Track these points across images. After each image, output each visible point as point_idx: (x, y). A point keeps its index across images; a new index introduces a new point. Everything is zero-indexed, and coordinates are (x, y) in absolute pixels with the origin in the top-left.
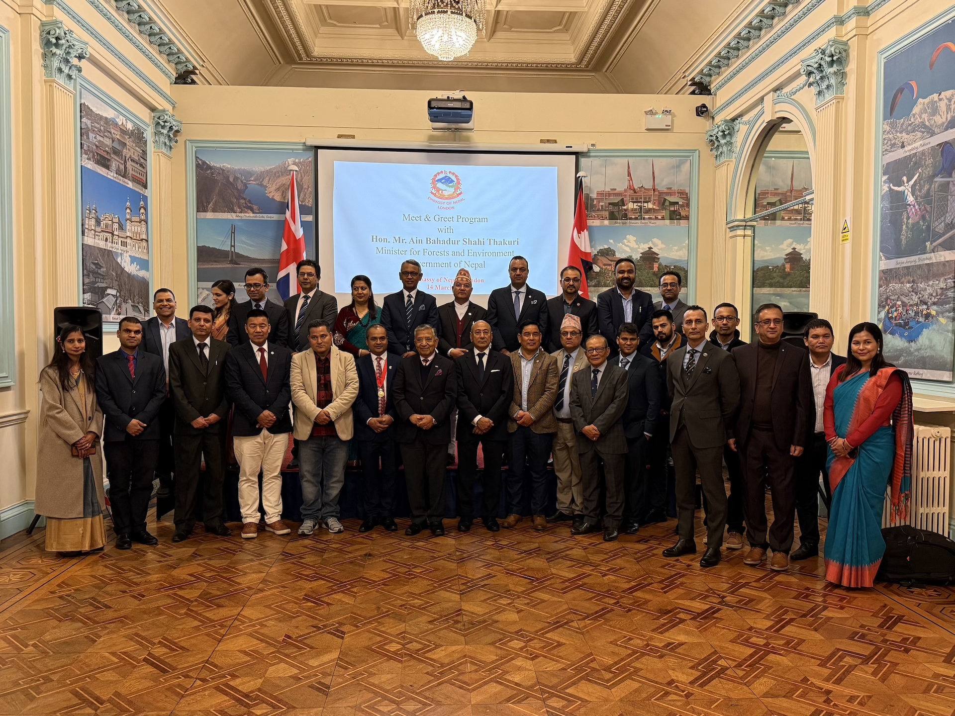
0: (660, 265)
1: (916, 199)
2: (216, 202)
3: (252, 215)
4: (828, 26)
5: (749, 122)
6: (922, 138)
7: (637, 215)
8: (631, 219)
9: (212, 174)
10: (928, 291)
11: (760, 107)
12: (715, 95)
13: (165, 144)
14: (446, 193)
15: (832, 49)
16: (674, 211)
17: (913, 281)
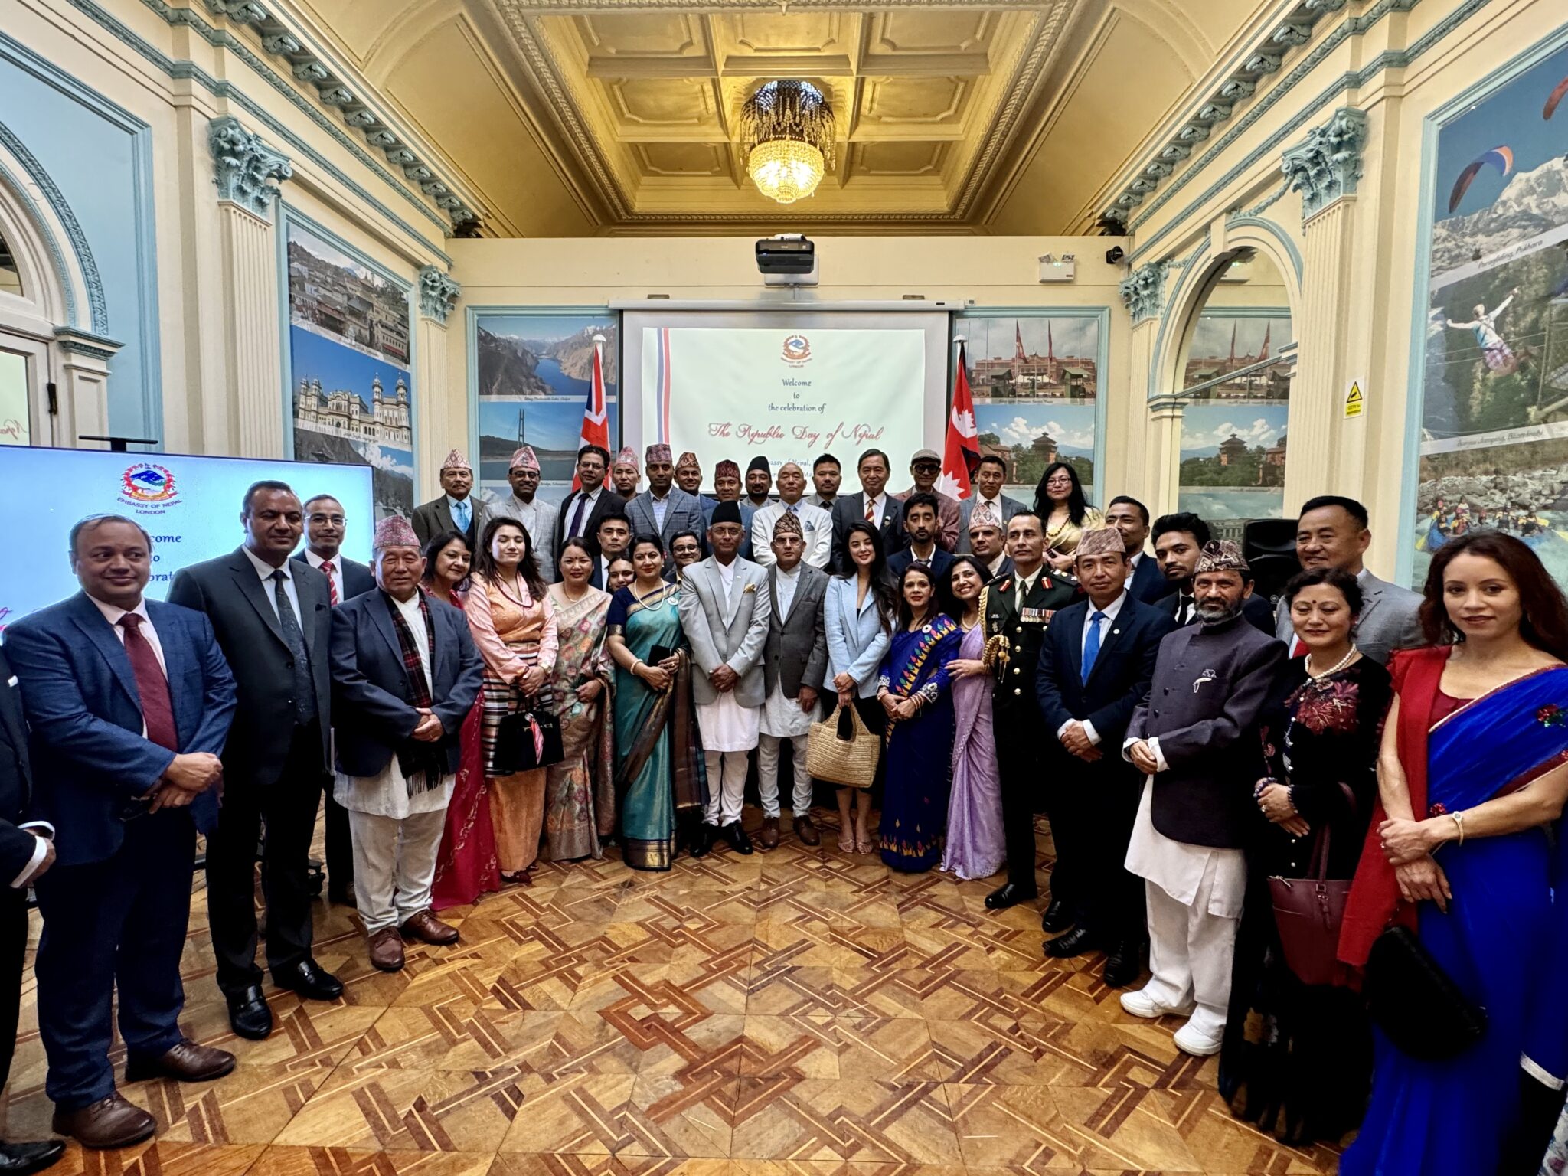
0: (1058, 456)
1: (1506, 338)
2: (501, 381)
3: (543, 396)
4: (1333, 92)
5: (1185, 263)
6: (1523, 237)
7: (1028, 392)
8: (1020, 396)
9: (497, 347)
10: (1531, 487)
11: (1203, 239)
12: (1133, 235)
13: (436, 311)
15: (1344, 123)
16: (1077, 387)
17: (1497, 472)
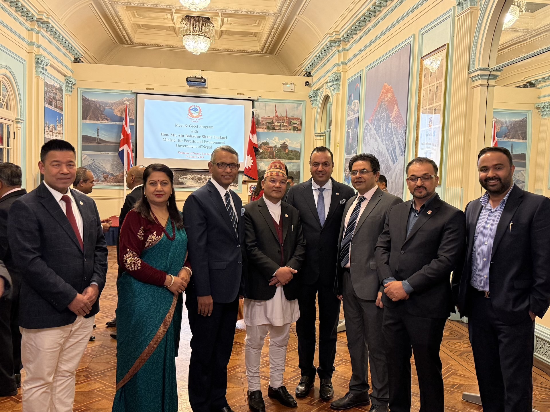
0: (288, 150)
2: (91, 115)
3: (107, 122)
4: (335, 66)
5: (321, 93)
6: (353, 114)
7: (279, 128)
8: (276, 129)
9: (89, 103)
11: (323, 88)
12: (312, 77)
13: (70, 90)
14: (195, 115)
15: (337, 74)
16: (295, 127)
